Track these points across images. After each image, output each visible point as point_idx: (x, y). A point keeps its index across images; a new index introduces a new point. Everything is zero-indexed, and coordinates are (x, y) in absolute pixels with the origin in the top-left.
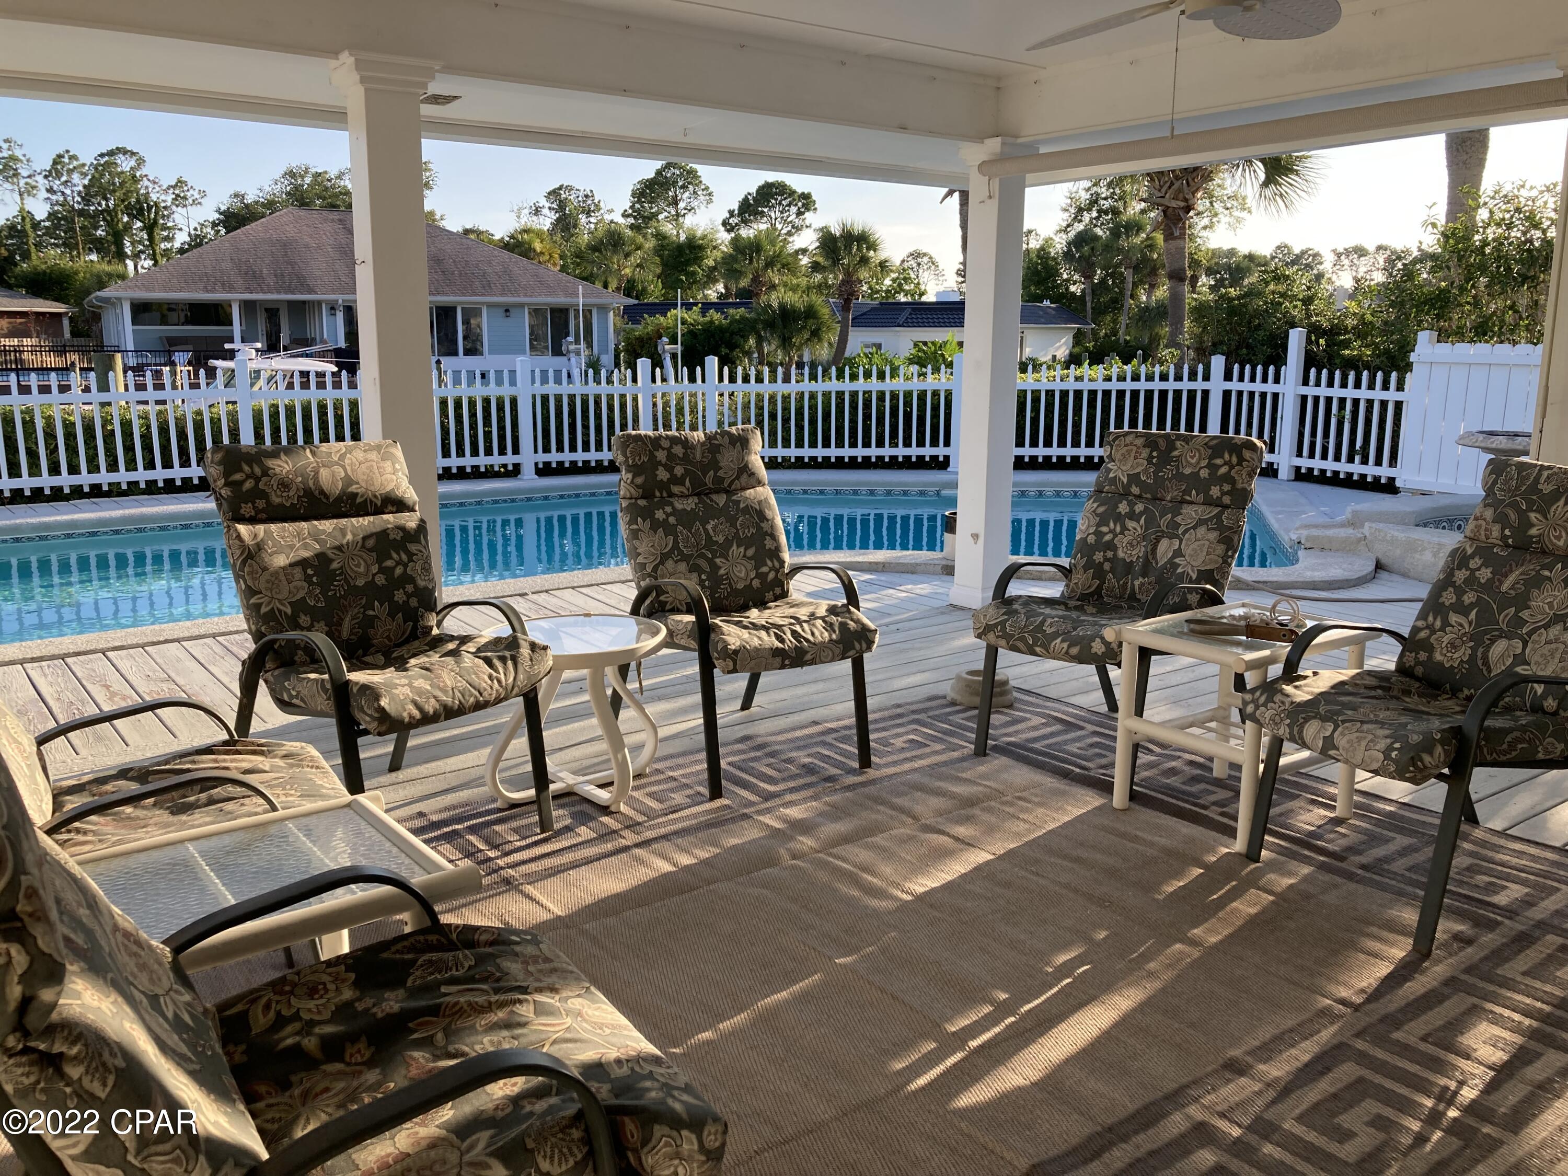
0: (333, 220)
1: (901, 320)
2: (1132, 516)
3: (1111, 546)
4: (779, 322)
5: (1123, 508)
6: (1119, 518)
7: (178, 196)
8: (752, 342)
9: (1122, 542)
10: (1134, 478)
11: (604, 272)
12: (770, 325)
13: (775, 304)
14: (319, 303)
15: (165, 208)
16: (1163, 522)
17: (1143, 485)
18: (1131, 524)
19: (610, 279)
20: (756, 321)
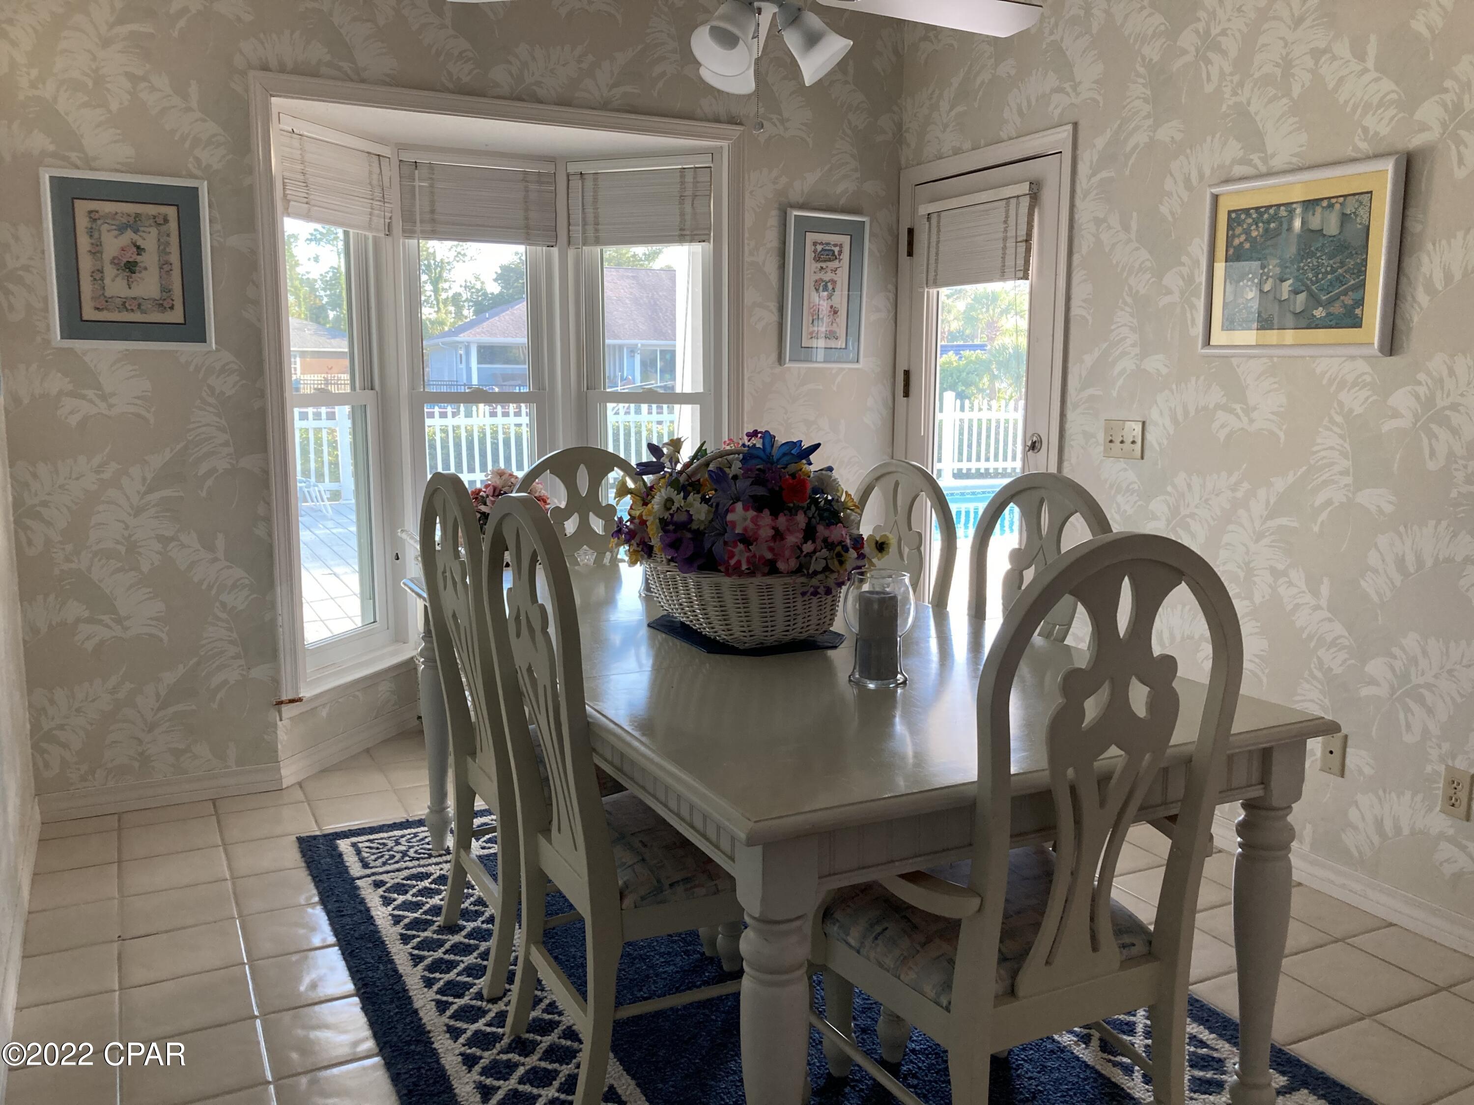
0: (628, 277)
7: (459, 253)
8: (986, 380)
14: (621, 347)
15: (448, 263)
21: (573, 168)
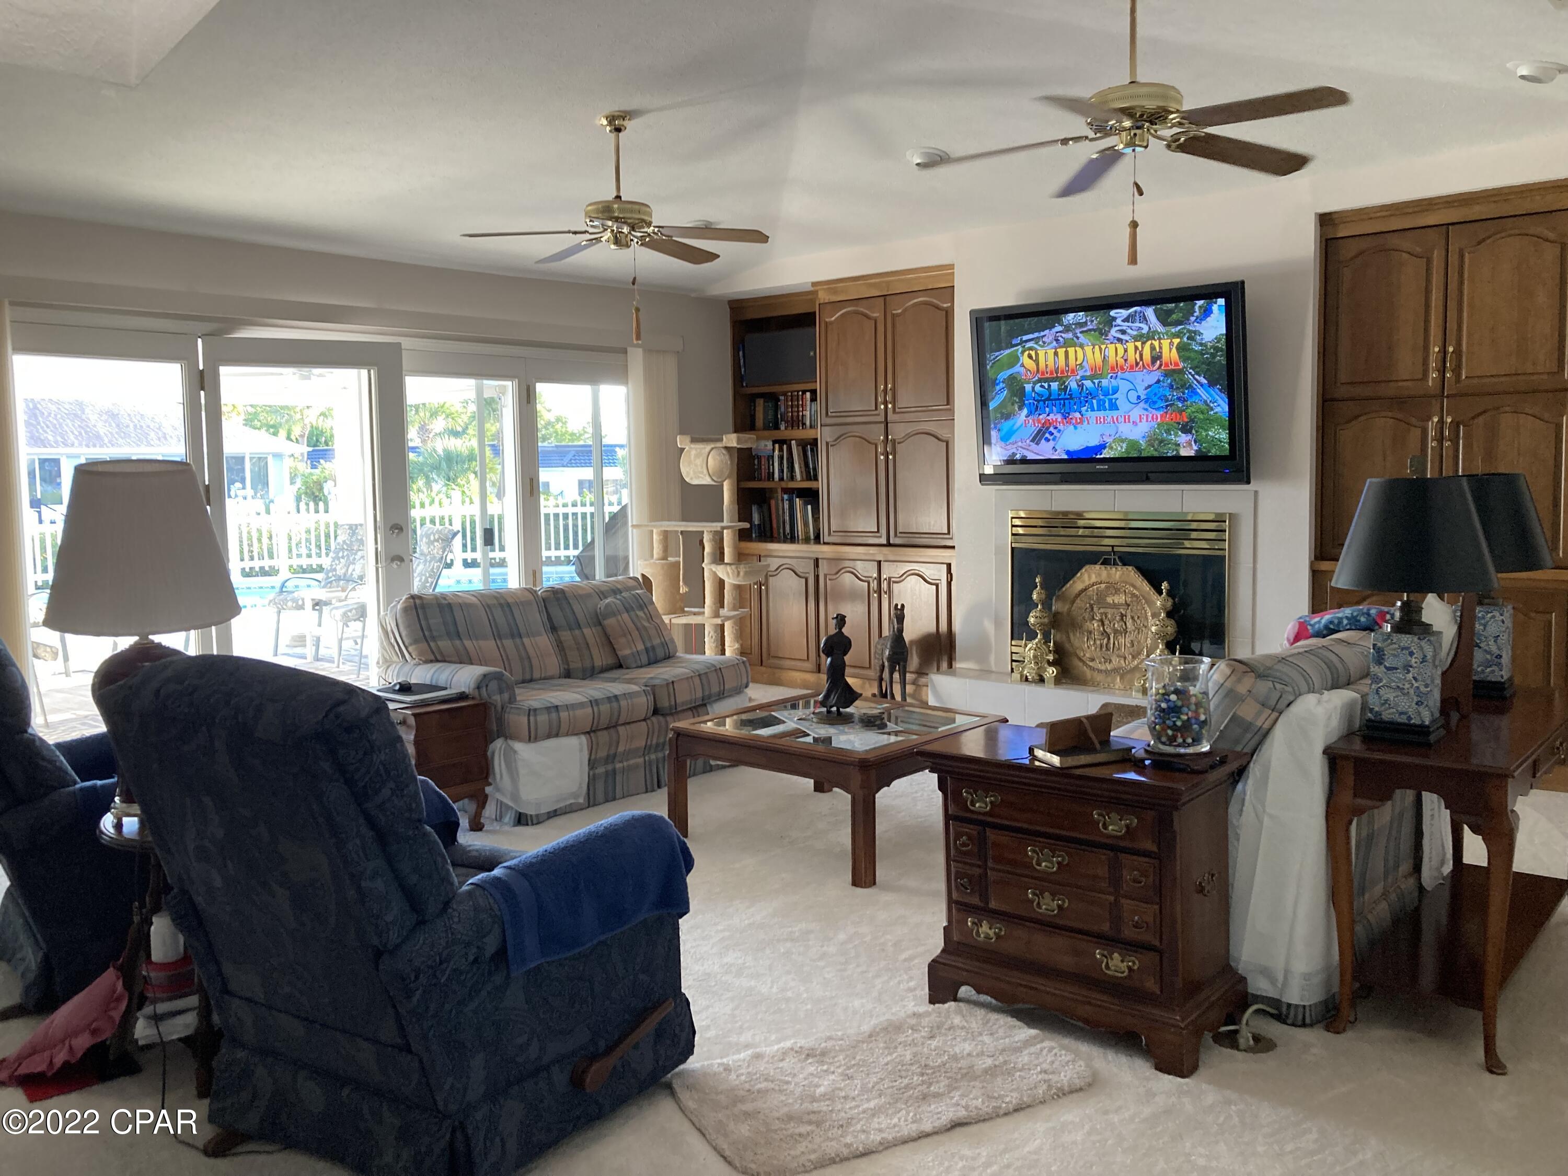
1: (566, 460)
2: (343, 557)
3: (335, 570)
4: (444, 465)
5: (341, 555)
6: (338, 559)
9: (338, 568)
10: (344, 542)
11: (287, 421)
12: (436, 468)
13: (440, 452)
16: (351, 558)
17: (347, 544)
18: (342, 560)
19: (293, 427)
20: (422, 464)
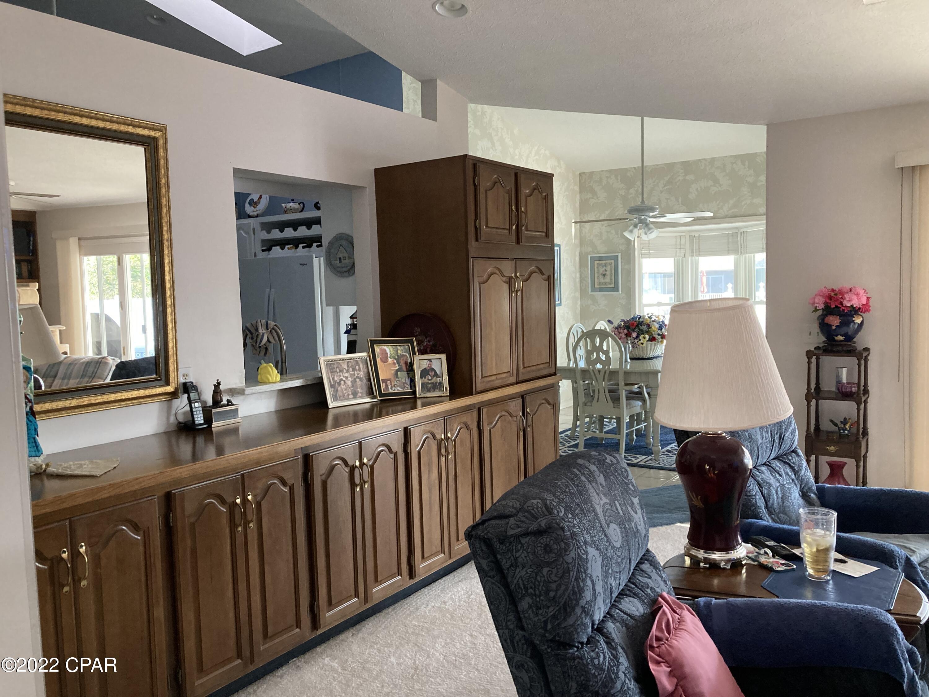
21: (742, 230)
